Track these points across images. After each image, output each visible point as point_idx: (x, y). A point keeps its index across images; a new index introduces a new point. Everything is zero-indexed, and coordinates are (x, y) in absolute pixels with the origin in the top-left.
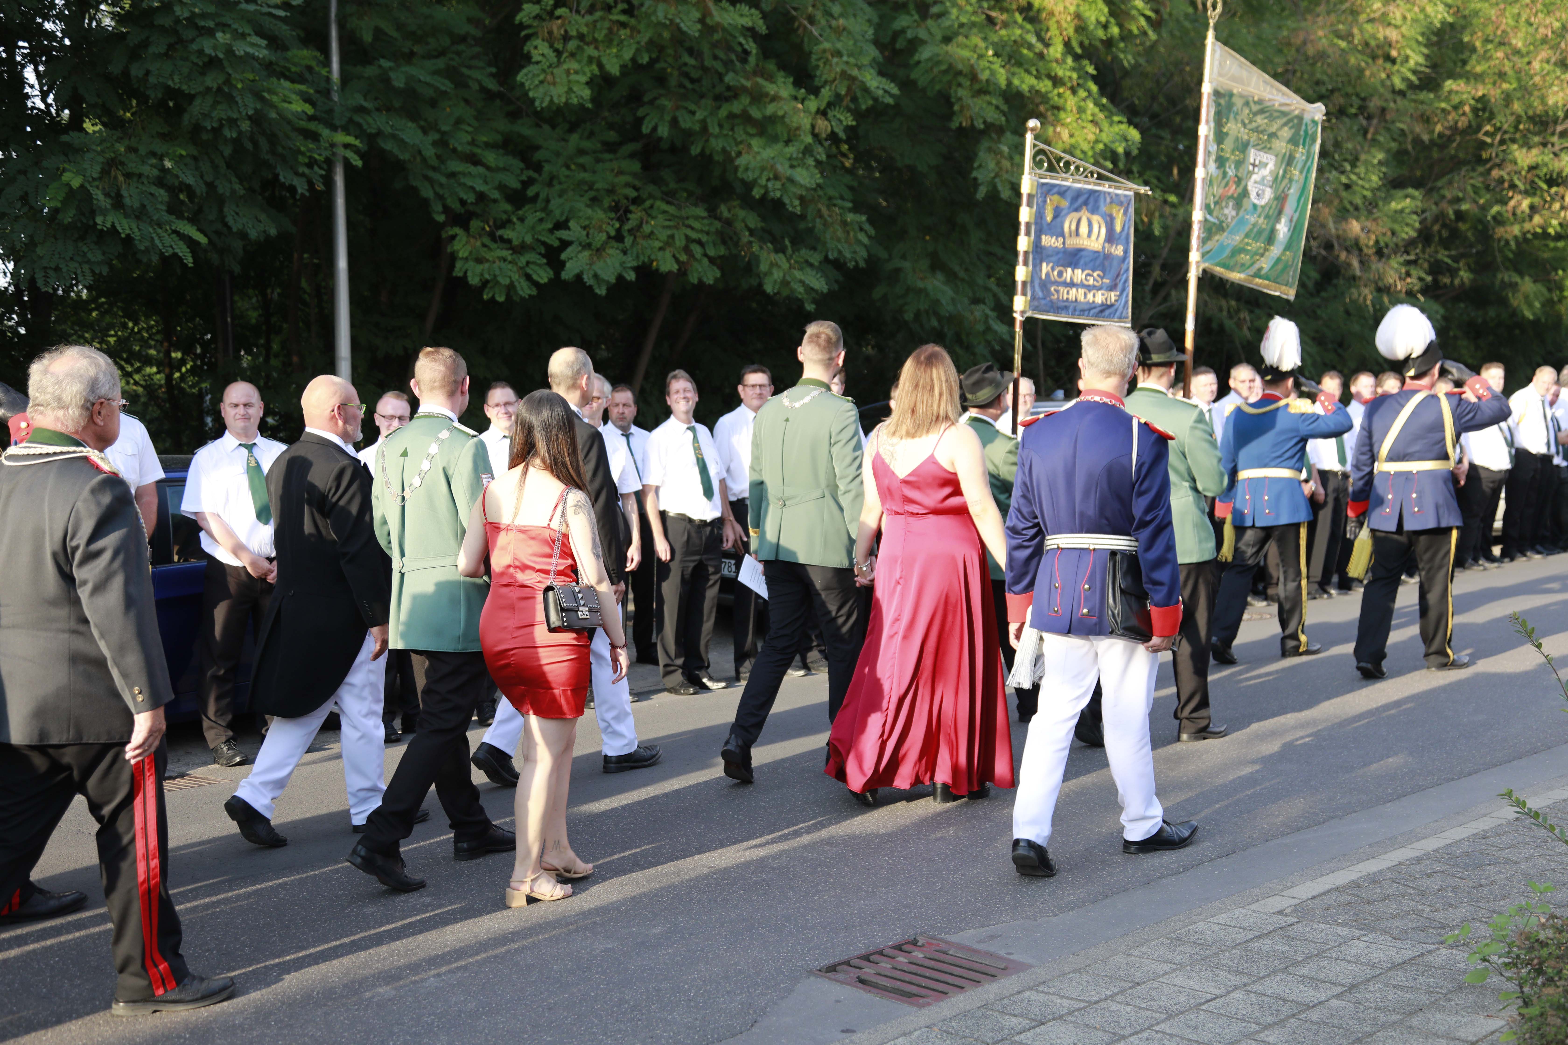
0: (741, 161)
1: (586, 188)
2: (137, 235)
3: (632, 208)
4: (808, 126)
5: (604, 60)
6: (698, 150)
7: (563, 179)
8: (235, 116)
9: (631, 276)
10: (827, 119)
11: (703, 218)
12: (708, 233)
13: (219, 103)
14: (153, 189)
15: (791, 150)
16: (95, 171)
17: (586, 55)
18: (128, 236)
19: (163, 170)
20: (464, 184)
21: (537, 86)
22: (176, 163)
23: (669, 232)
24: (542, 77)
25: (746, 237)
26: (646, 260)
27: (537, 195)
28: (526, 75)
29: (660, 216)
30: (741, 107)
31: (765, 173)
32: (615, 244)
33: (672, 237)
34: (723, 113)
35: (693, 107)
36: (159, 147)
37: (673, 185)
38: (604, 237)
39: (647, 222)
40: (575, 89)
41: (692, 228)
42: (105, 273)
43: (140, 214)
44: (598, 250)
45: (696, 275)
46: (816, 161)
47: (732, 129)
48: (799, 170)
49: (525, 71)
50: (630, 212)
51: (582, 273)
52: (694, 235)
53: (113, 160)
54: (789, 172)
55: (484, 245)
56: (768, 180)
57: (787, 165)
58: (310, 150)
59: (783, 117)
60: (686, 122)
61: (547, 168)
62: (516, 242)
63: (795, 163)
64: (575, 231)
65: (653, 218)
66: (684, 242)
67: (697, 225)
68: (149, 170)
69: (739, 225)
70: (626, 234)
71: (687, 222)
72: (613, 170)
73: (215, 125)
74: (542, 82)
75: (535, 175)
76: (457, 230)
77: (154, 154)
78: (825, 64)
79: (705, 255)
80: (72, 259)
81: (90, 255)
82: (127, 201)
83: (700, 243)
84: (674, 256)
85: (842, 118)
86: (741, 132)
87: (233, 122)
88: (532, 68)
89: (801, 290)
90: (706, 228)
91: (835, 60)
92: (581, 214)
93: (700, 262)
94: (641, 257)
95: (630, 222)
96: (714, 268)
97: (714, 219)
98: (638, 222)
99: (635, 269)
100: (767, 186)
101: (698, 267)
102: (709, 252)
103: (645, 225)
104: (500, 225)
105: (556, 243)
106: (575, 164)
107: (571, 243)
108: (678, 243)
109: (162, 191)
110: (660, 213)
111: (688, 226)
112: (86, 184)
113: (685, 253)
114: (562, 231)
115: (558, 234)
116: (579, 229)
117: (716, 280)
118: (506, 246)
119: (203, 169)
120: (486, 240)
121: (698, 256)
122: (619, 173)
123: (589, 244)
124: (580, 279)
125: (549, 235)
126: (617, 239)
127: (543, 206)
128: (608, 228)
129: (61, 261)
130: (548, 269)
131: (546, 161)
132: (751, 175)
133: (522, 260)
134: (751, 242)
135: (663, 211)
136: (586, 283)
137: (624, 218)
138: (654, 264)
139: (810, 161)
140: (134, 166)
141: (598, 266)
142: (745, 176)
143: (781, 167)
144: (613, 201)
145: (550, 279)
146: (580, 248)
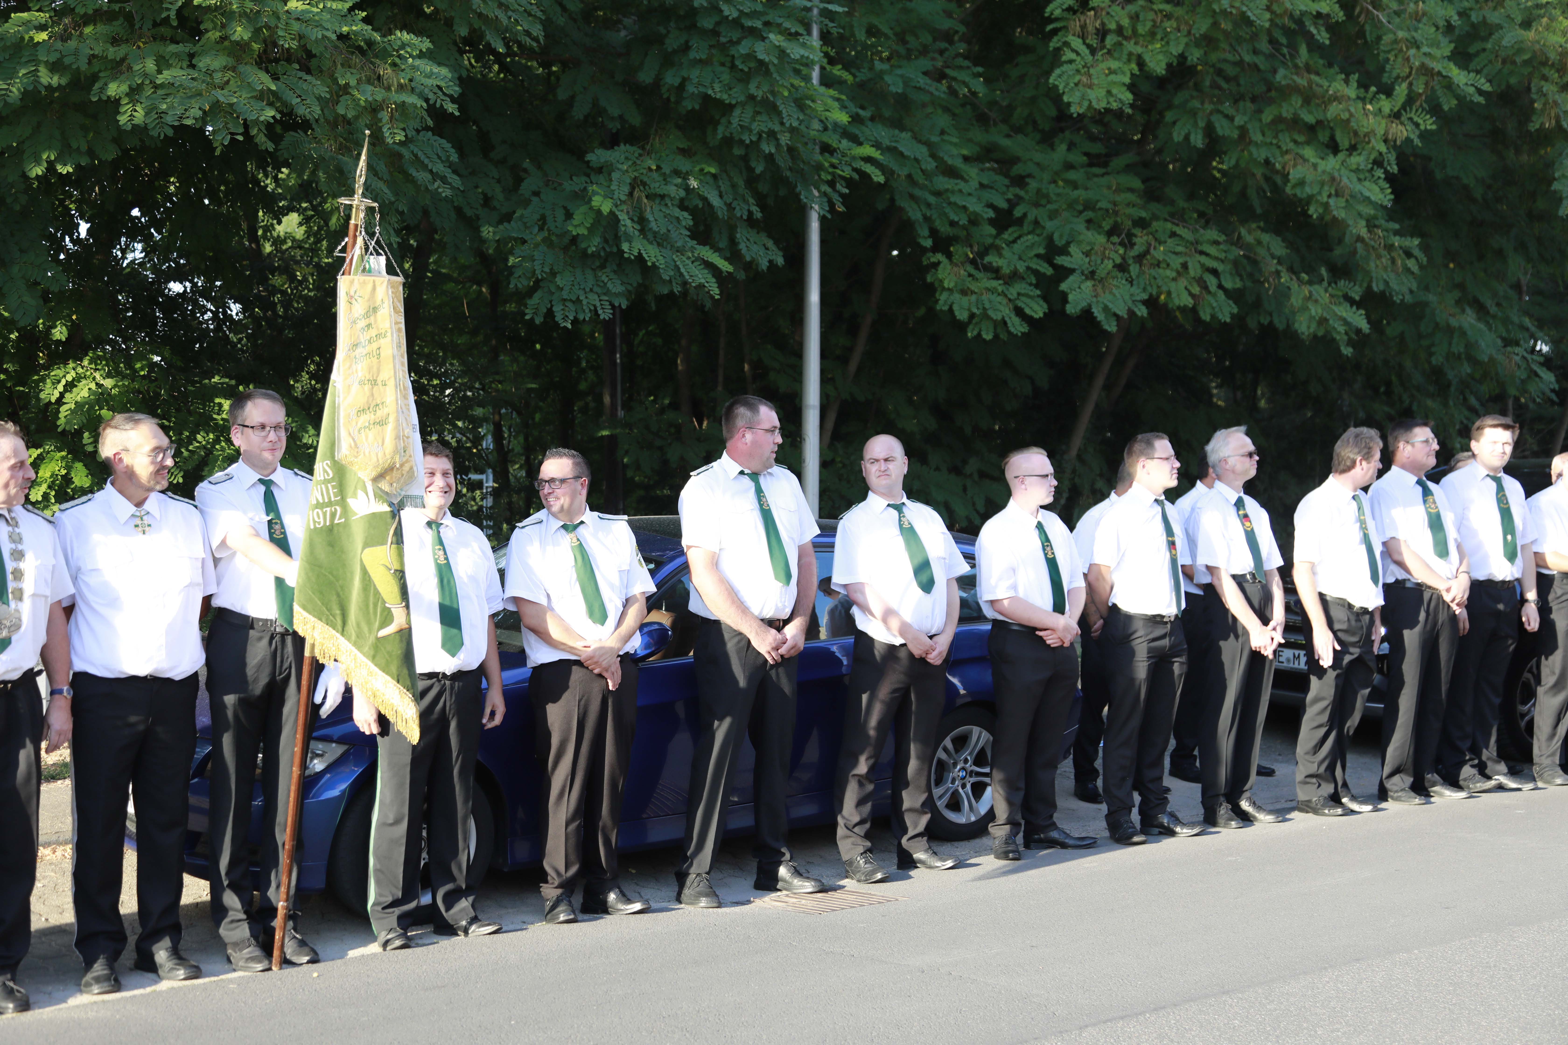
0: (1295, 174)
1: (1081, 208)
2: (661, 263)
3: (1137, 231)
4: (1382, 132)
5: (1147, 58)
6: (1233, 162)
7: (1054, 198)
8: (777, 128)
9: (1142, 311)
10: (1402, 124)
11: (1216, 243)
12: (1222, 261)
13: (758, 113)
14: (677, 212)
15: (1356, 160)
16: (622, 192)
17: (1125, 52)
18: (653, 263)
19: (688, 189)
21: (1072, 89)
22: (701, 181)
23: (1181, 260)
24: (1077, 78)
25: (1272, 265)
26: (1154, 293)
27: (1025, 215)
28: (1060, 76)
29: (1169, 241)
30: (1292, 110)
31: (1326, 188)
32: (1120, 275)
33: (1185, 266)
34: (1268, 116)
35: (1231, 111)
36: (684, 164)
37: (1182, 204)
38: (1109, 265)
39: (1155, 248)
40: (1114, 91)
41: (1207, 255)
42: (624, 307)
43: (661, 240)
44: (1101, 280)
45: (1208, 311)
46: (1386, 172)
47: (1276, 137)
48: (1367, 183)
49: (1057, 71)
50: (1136, 236)
51: (1089, 306)
52: (1214, 264)
53: (635, 178)
54: (1358, 187)
55: (970, 275)
56: (1329, 196)
57: (1355, 180)
58: (833, 166)
59: (1348, 121)
60: (1222, 128)
61: (1033, 185)
62: (1006, 271)
63: (1362, 176)
64: (1075, 258)
65: (1160, 243)
66: (1199, 271)
67: (1212, 250)
68: (674, 190)
69: (1262, 252)
70: (1130, 261)
71: (1200, 248)
72: (1109, 188)
73: (754, 139)
74: (1076, 85)
75: (1022, 193)
77: (677, 173)
78: (1396, 56)
79: (1220, 286)
80: (591, 290)
81: (610, 285)
82: (653, 225)
83: (1214, 272)
84: (1186, 288)
85: (1420, 121)
86: (1288, 140)
87: (772, 134)
88: (1065, 67)
89: (1342, 329)
90: (1222, 256)
91: (1412, 52)
92: (1081, 237)
93: (1214, 295)
94: (1149, 288)
95: (1136, 247)
96: (1231, 302)
97: (1232, 244)
98: (1144, 248)
99: (1145, 303)
100: (1327, 203)
101: (1212, 301)
102: (1224, 283)
103: (1152, 251)
104: (985, 251)
105: (1049, 271)
106: (1063, 180)
107: (1072, 271)
108: (1192, 273)
109: (686, 214)
110: (1170, 237)
111: (1202, 253)
112: (614, 209)
113: (1199, 285)
114: (1064, 257)
115: (1060, 260)
116: (1081, 255)
117: (1233, 316)
118: (994, 275)
119: (722, 189)
120: (970, 269)
121: (1213, 288)
122: (1118, 190)
123: (1093, 273)
124: (1087, 314)
125: (1041, 262)
126: (1122, 267)
127: (1031, 228)
128: (1113, 255)
129: (581, 292)
130: (1041, 302)
131: (1029, 176)
132: (1308, 190)
133: (1013, 292)
134: (1278, 273)
135: (1173, 234)
136: (1096, 318)
137: (1128, 243)
138: (1163, 297)
139: (1380, 173)
140: (656, 185)
141: (1106, 298)
142: (1298, 192)
143: (1345, 180)
144: (1116, 222)
145: (1045, 313)
146: (1083, 278)
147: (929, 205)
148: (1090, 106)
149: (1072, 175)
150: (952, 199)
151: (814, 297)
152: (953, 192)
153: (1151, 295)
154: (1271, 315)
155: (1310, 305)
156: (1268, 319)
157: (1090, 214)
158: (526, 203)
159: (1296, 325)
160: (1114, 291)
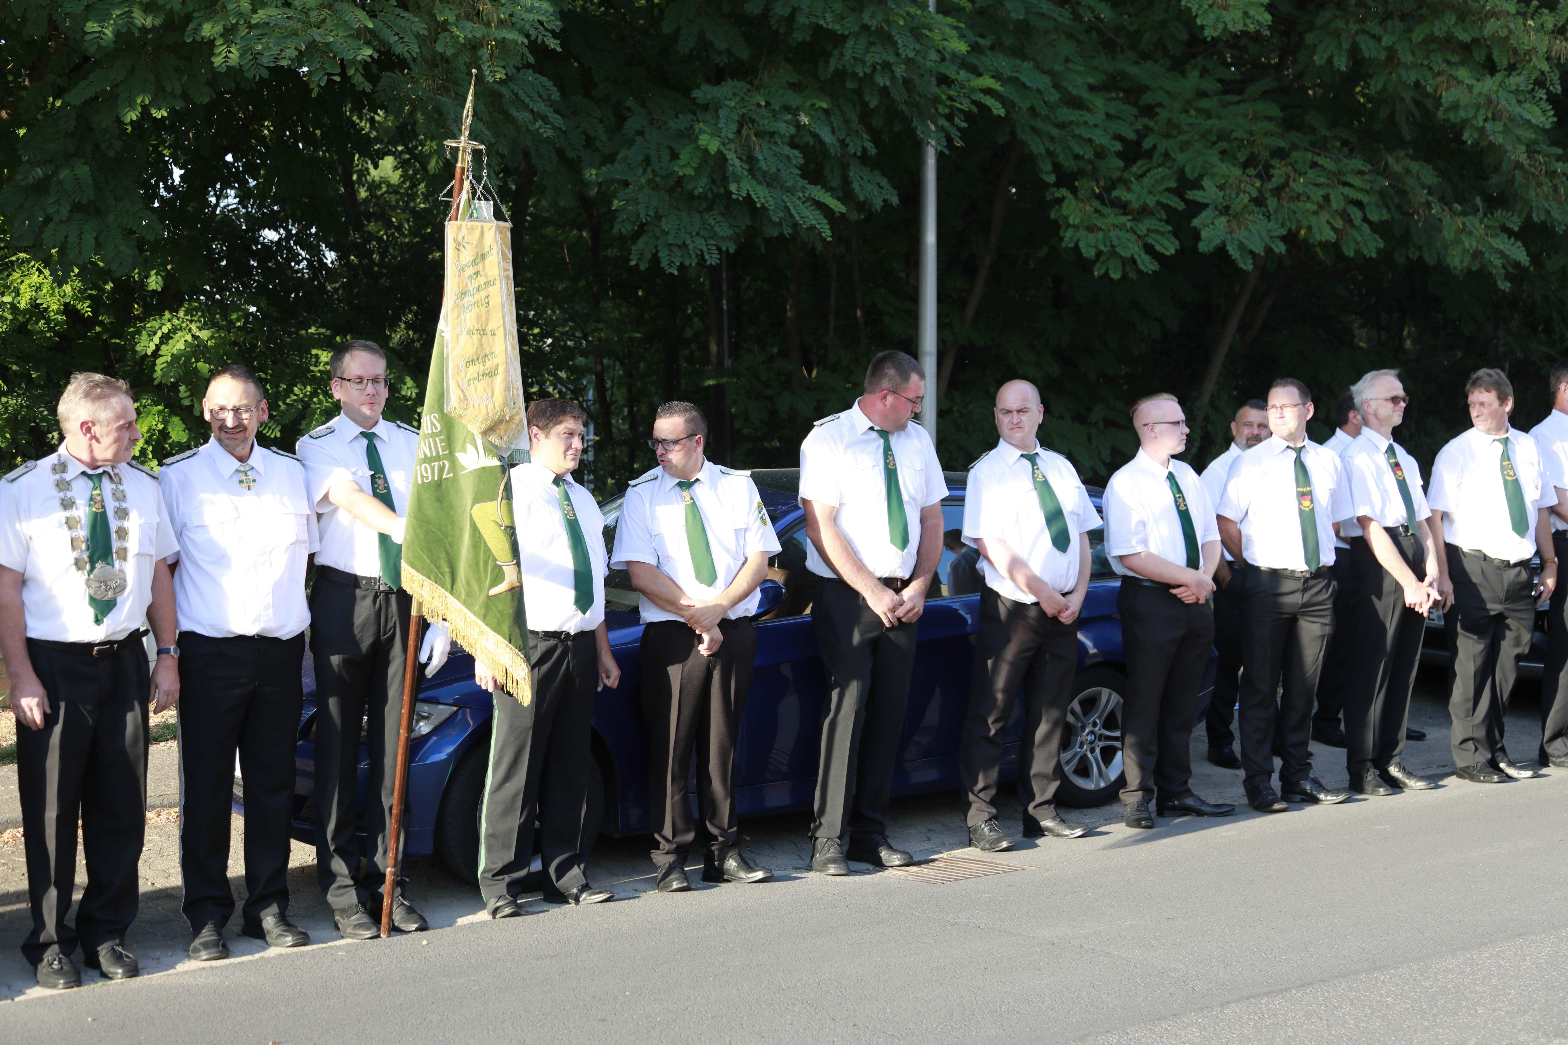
0: (1448, 97)
1: (1214, 138)
2: (771, 204)
3: (1275, 162)
4: (1545, 50)
6: (1380, 86)
7: (1186, 128)
8: (892, 59)
9: (1280, 248)
11: (1361, 173)
12: (1367, 192)
13: (872, 44)
14: (787, 150)
15: (1517, 80)
16: (729, 130)
18: (762, 205)
19: (798, 126)
20: (1080, 137)
21: (1206, 11)
22: (812, 117)
23: (1323, 192)
25: (1422, 196)
26: (1293, 228)
27: (1154, 147)
29: (1310, 172)
30: (1445, 29)
31: (1482, 111)
32: (1256, 209)
33: (1327, 198)
34: (1418, 36)
35: (1377, 30)
36: (794, 99)
37: (1324, 132)
38: (1245, 199)
39: (1294, 180)
40: (1252, 13)
41: (1350, 186)
42: (732, 251)
43: (770, 180)
44: (1236, 216)
45: (1352, 246)
46: (1549, 92)
47: (1427, 57)
48: (1527, 105)
50: (1273, 167)
51: (1224, 244)
52: (1359, 196)
53: (744, 115)
54: (1517, 109)
55: (1097, 211)
56: (1486, 120)
57: (1514, 101)
58: (951, 98)
59: (1507, 38)
60: (1370, 50)
61: (1163, 115)
62: (1134, 206)
63: (1521, 98)
64: (1209, 192)
65: (1300, 175)
66: (1342, 204)
67: (1357, 181)
68: (784, 128)
69: (1410, 181)
70: (1268, 195)
71: (1343, 179)
72: (1245, 116)
73: (868, 71)
75: (1151, 124)
76: (1064, 192)
77: (787, 108)
79: (1365, 219)
80: (698, 234)
81: (717, 229)
82: (762, 164)
83: (1359, 204)
84: (1328, 222)
86: (1440, 60)
87: (887, 66)
89: (1498, 263)
90: (1368, 186)
92: (1215, 170)
93: (1358, 229)
94: (1288, 224)
95: (1274, 179)
96: (1377, 236)
97: (1378, 174)
98: (1282, 180)
99: (1283, 238)
100: (1483, 128)
101: (1357, 235)
102: (1369, 216)
103: (1291, 183)
104: (1112, 185)
105: (1181, 206)
106: (1196, 109)
107: (1205, 206)
108: (1334, 205)
109: (796, 152)
110: (1311, 168)
111: (1345, 184)
112: (722, 148)
113: (1342, 219)
114: (1196, 192)
115: (1192, 195)
116: (1215, 189)
117: (1379, 251)
118: (1122, 211)
119: (835, 124)
120: (1097, 204)
121: (1357, 221)
122: (1255, 119)
123: (1227, 208)
124: (1221, 252)
125: (1172, 197)
126: (1259, 201)
127: (1160, 161)
128: (1249, 188)
129: (687, 237)
130: (1173, 239)
131: (1160, 105)
132: (1462, 114)
133: (1142, 228)
134: (1428, 205)
135: (1314, 165)
136: (1231, 256)
137: (1265, 175)
138: (1303, 232)
139: (1542, 94)
140: (766, 123)
141: (1241, 234)
142: (1452, 116)
143: (1503, 102)
144: (1252, 153)
145: (1176, 250)
146: (1217, 213)
147: (1052, 139)
148: (1225, 28)
149: (1205, 104)
150: (1077, 132)
151: (930, 238)
152: (1078, 124)
153: (1290, 230)
154: (1420, 248)
155: (1464, 237)
156: (1418, 253)
157: (1224, 145)
158: (631, 143)
159: (1448, 259)
160: (1250, 227)
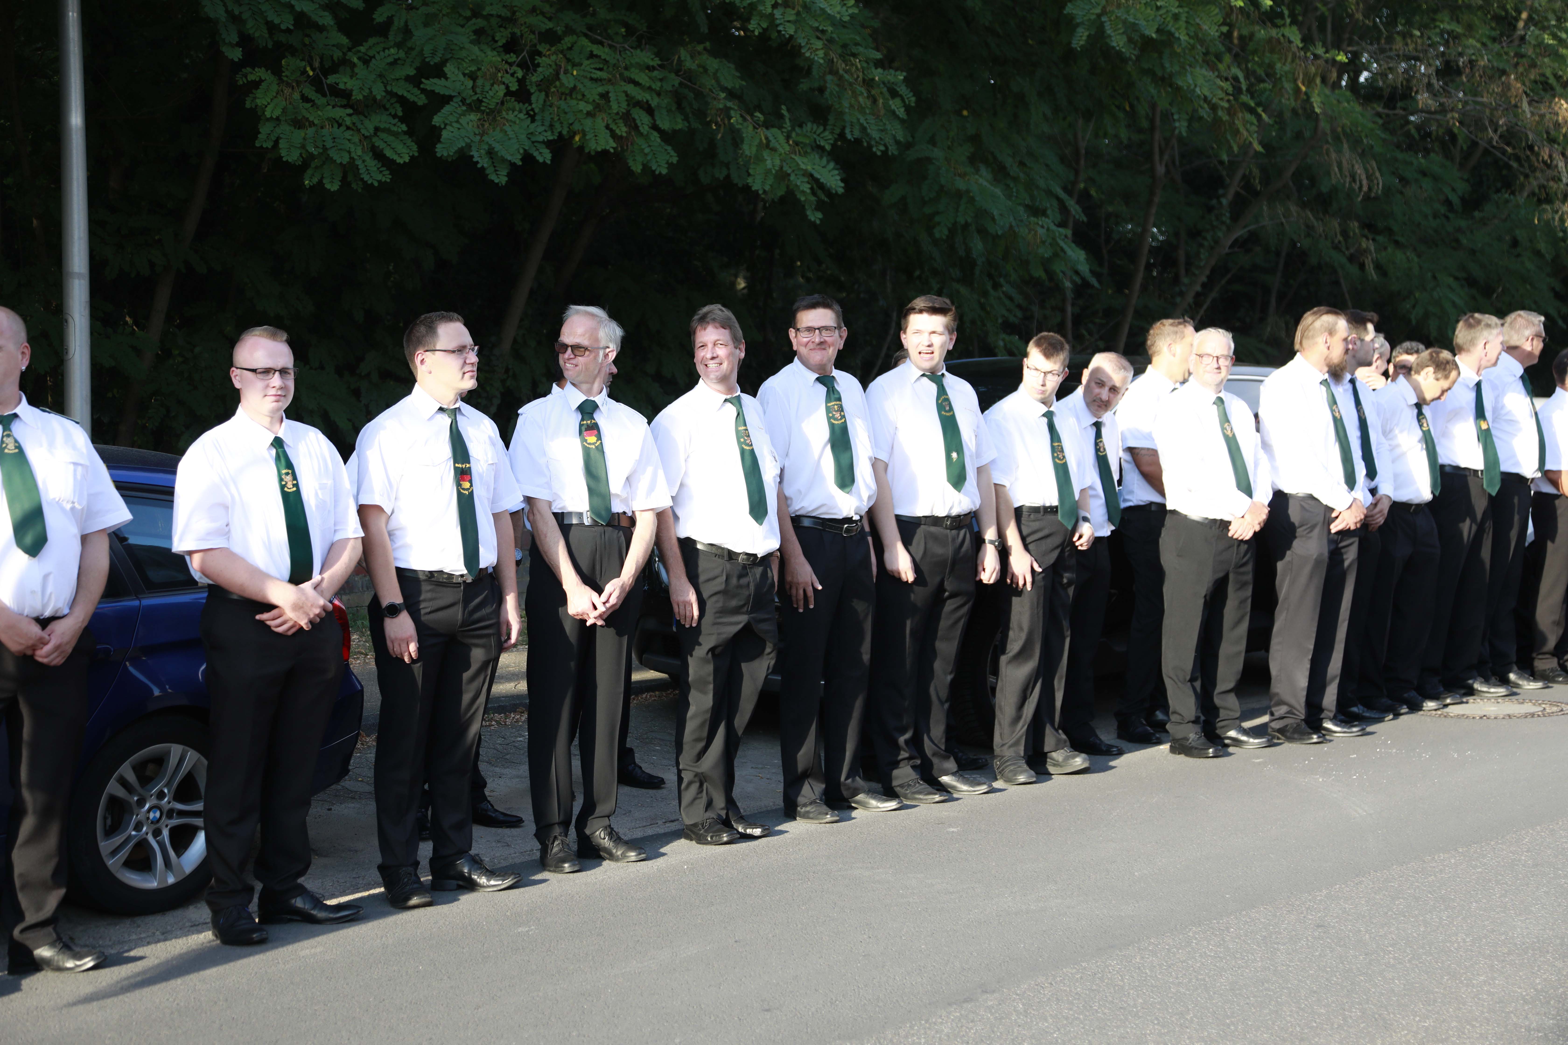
1: (468, 13)
3: (543, 48)
9: (544, 156)
12: (659, 93)
23: (601, 90)
25: (721, 100)
26: (565, 132)
29: (586, 62)
33: (605, 96)
38: (502, 91)
39: (566, 71)
41: (636, 84)
44: (491, 112)
45: (640, 159)
50: (540, 54)
51: (468, 147)
52: (646, 97)
62: (357, 96)
64: (454, 82)
65: (574, 65)
66: (624, 105)
67: (643, 78)
69: (708, 83)
70: (533, 89)
71: (627, 74)
76: (260, 73)
79: (655, 127)
83: (646, 107)
84: (607, 127)
89: (807, 188)
90: (657, 86)
93: (646, 137)
94: (557, 125)
95: (540, 69)
96: (669, 148)
97: (669, 70)
98: (551, 71)
99: (549, 144)
101: (644, 145)
104: (331, 67)
105: (419, 98)
107: (448, 99)
108: (615, 106)
111: (629, 81)
113: (626, 124)
114: (438, 81)
115: (433, 84)
116: (461, 77)
117: (671, 166)
118: (344, 102)
120: (309, 91)
121: (645, 129)
123: (478, 102)
124: (465, 157)
125: (410, 87)
126: (520, 96)
128: (508, 79)
130: (409, 142)
133: (368, 126)
134: (726, 111)
135: (592, 56)
136: (476, 164)
137: (530, 64)
138: (577, 138)
144: (514, 35)
145: (412, 157)
146: (464, 108)
153: (560, 135)
155: (766, 154)
156: (725, 172)
157: (479, 23)
159: (752, 181)
